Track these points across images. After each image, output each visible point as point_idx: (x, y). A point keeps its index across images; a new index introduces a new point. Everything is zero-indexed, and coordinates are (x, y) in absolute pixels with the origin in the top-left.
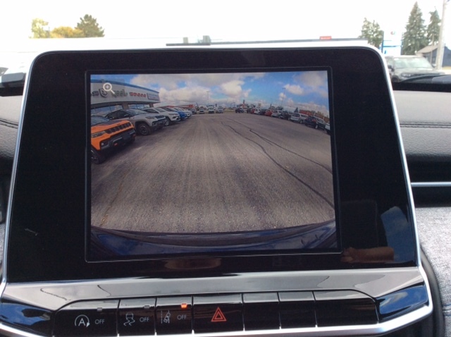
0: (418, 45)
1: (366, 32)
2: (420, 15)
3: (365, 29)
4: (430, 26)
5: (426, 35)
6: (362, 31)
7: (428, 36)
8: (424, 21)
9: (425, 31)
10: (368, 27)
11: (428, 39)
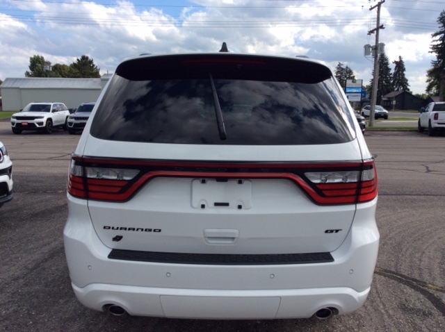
0: (385, 90)
1: (339, 77)
3: (339, 75)
4: (395, 74)
5: (392, 82)
6: (336, 76)
7: (394, 82)
10: (342, 73)
11: (393, 84)
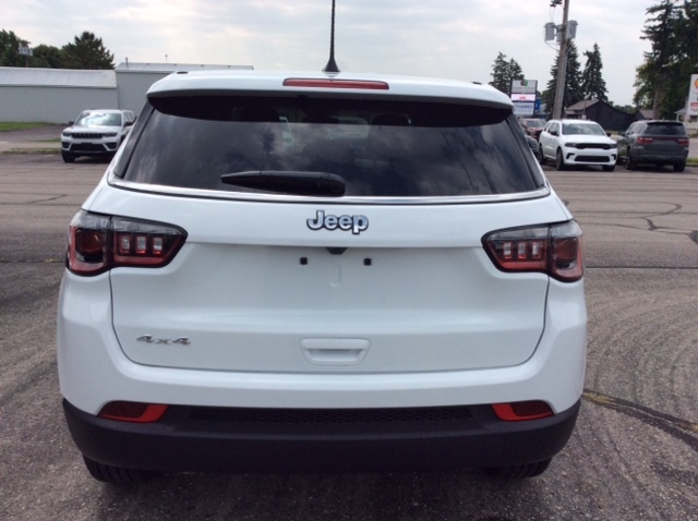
0: (570, 99)
1: (500, 76)
2: (575, 56)
3: (499, 72)
4: (586, 74)
5: (581, 85)
6: (495, 76)
8: (579, 64)
9: (579, 79)
10: (504, 70)
